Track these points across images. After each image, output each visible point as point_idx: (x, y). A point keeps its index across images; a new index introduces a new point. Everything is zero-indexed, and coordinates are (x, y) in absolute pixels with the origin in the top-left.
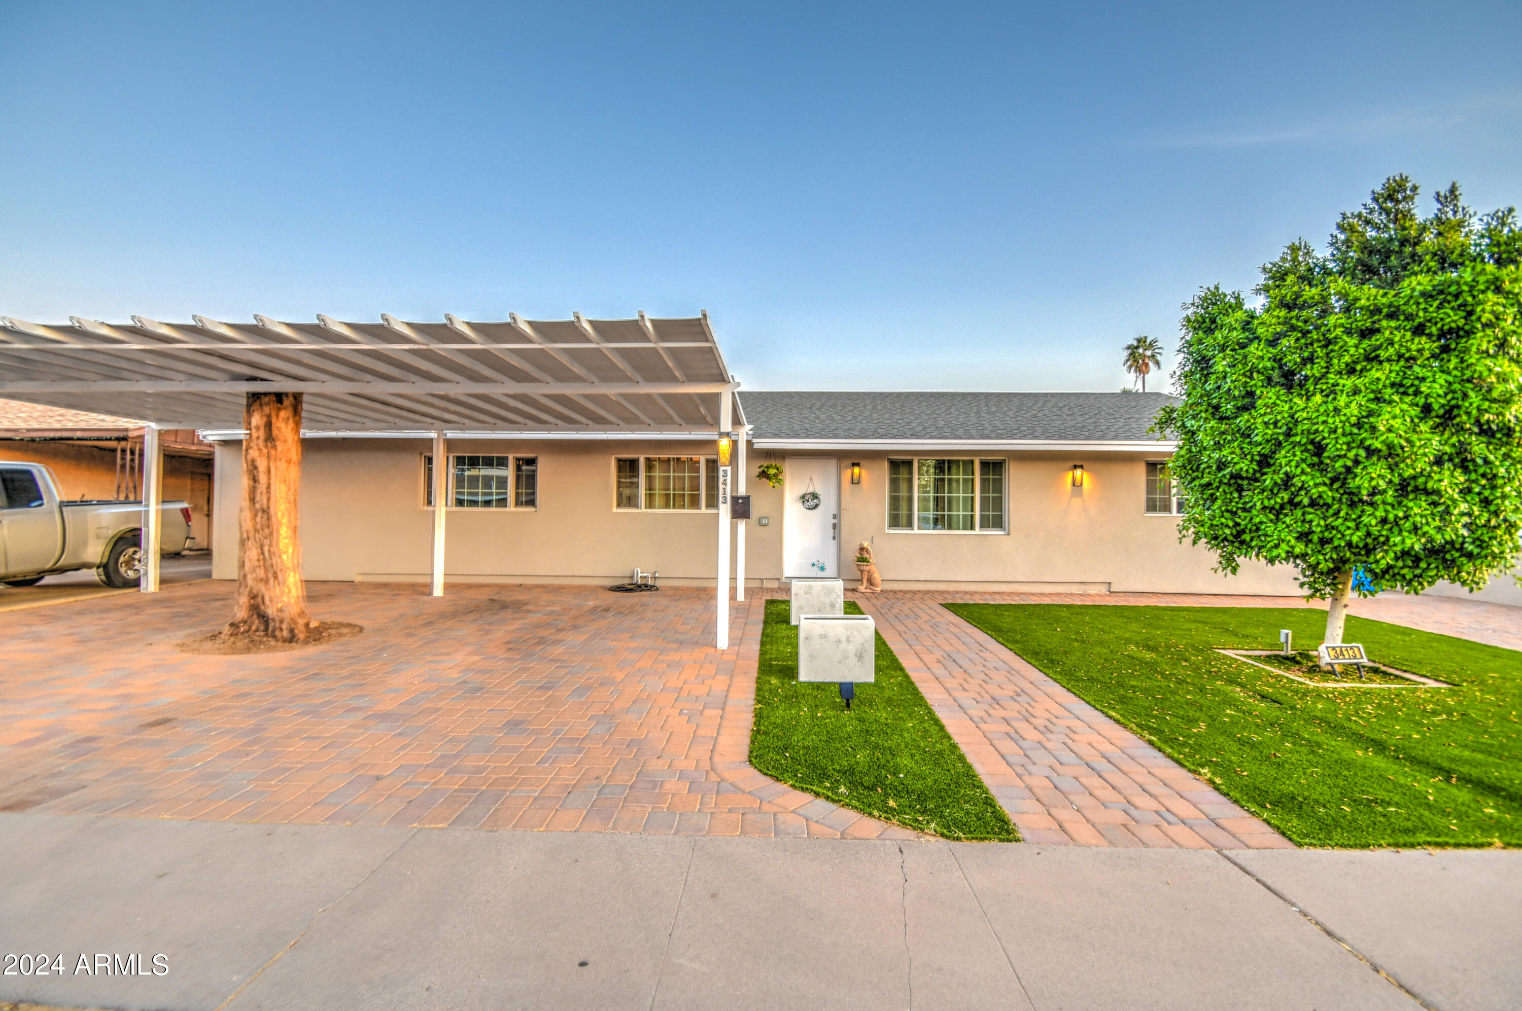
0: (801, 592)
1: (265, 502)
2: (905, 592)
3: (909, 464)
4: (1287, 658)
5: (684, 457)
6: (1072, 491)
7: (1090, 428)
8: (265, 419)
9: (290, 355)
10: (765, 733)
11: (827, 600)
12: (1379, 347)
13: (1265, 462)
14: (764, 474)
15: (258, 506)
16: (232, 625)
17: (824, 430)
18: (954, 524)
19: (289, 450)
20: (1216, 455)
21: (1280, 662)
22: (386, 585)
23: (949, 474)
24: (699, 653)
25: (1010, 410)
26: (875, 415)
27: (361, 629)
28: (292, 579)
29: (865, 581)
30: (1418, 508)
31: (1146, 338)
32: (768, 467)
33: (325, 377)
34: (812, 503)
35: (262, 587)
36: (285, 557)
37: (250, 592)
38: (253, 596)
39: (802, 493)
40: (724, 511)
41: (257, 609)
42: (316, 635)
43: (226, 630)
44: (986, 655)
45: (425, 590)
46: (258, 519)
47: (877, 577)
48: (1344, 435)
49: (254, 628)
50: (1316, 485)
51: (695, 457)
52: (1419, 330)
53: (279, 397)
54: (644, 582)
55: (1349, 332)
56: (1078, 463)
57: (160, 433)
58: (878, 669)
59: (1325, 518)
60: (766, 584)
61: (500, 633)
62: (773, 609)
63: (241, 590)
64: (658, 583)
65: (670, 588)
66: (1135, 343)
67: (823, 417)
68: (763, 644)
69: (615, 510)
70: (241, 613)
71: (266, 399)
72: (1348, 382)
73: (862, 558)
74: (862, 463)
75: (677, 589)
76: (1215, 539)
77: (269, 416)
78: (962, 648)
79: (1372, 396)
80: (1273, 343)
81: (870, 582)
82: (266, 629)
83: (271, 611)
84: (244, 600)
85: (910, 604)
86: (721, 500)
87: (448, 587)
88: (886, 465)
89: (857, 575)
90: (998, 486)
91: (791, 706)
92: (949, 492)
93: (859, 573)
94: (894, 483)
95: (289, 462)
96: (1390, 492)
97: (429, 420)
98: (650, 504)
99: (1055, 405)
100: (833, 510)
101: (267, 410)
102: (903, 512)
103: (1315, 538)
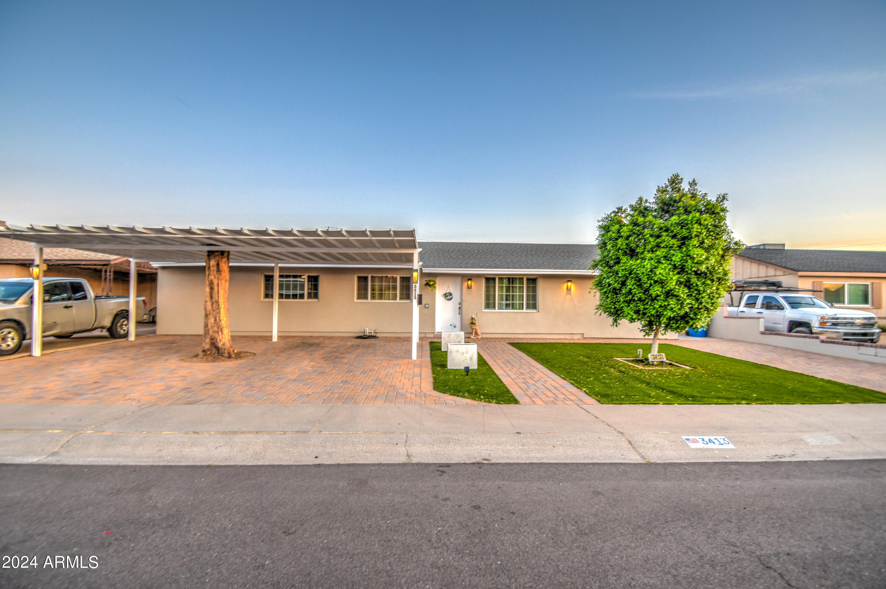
0: (446, 337)
1: (217, 298)
2: (492, 338)
3: (494, 279)
4: (639, 360)
5: (389, 276)
6: (567, 292)
7: (575, 263)
8: (216, 262)
9: (246, 240)
10: (438, 382)
11: (457, 340)
12: (661, 243)
13: (624, 284)
14: (427, 284)
15: (214, 300)
16: (204, 351)
17: (455, 263)
18: (515, 307)
19: (226, 276)
20: (607, 281)
21: (637, 362)
22: (246, 337)
23: (513, 284)
24: (406, 361)
25: (541, 253)
26: (479, 256)
27: (255, 354)
28: (226, 331)
29: (474, 333)
30: (672, 302)
31: (622, 207)
32: (430, 281)
33: (244, 245)
34: (449, 297)
35: (216, 335)
36: (223, 322)
37: (211, 337)
38: (212, 339)
39: (444, 293)
40: (415, 302)
41: (214, 344)
42: (239, 356)
43: (201, 353)
44: (522, 360)
45: (269, 338)
46: (214, 306)
47: (479, 332)
48: (646, 275)
49: (213, 352)
50: (639, 293)
51: (395, 276)
52: (674, 237)
53: (222, 253)
54: (370, 335)
55: (651, 236)
56: (570, 280)
57: (136, 263)
58: (479, 365)
59: (644, 305)
60: (427, 335)
61: (316, 354)
62: (433, 345)
63: (207, 336)
64: (378, 335)
65: (383, 337)
66: (616, 210)
67: (454, 256)
68: (431, 357)
69: (355, 300)
70: (207, 347)
71: (217, 254)
72: (649, 255)
73: (473, 323)
74: (473, 279)
75: (387, 337)
76: (611, 314)
77: (218, 261)
78: (513, 358)
79: (656, 261)
80: (628, 238)
81: (476, 334)
82: (218, 353)
83: (220, 345)
84: (208, 340)
85: (493, 343)
86: (414, 297)
87: (279, 337)
88: (484, 281)
89: (470, 331)
90: (534, 290)
91: (447, 375)
92: (513, 292)
93: (471, 330)
94: (487, 288)
95: (226, 281)
96: (662, 296)
97: (272, 259)
98: (373, 297)
99: (562, 251)
100: (459, 301)
101: (217, 258)
102: (491, 301)
103: (641, 312)
